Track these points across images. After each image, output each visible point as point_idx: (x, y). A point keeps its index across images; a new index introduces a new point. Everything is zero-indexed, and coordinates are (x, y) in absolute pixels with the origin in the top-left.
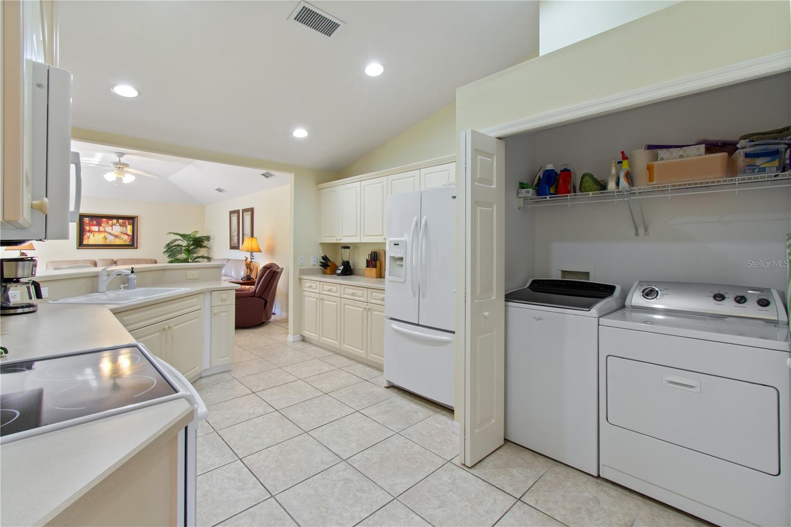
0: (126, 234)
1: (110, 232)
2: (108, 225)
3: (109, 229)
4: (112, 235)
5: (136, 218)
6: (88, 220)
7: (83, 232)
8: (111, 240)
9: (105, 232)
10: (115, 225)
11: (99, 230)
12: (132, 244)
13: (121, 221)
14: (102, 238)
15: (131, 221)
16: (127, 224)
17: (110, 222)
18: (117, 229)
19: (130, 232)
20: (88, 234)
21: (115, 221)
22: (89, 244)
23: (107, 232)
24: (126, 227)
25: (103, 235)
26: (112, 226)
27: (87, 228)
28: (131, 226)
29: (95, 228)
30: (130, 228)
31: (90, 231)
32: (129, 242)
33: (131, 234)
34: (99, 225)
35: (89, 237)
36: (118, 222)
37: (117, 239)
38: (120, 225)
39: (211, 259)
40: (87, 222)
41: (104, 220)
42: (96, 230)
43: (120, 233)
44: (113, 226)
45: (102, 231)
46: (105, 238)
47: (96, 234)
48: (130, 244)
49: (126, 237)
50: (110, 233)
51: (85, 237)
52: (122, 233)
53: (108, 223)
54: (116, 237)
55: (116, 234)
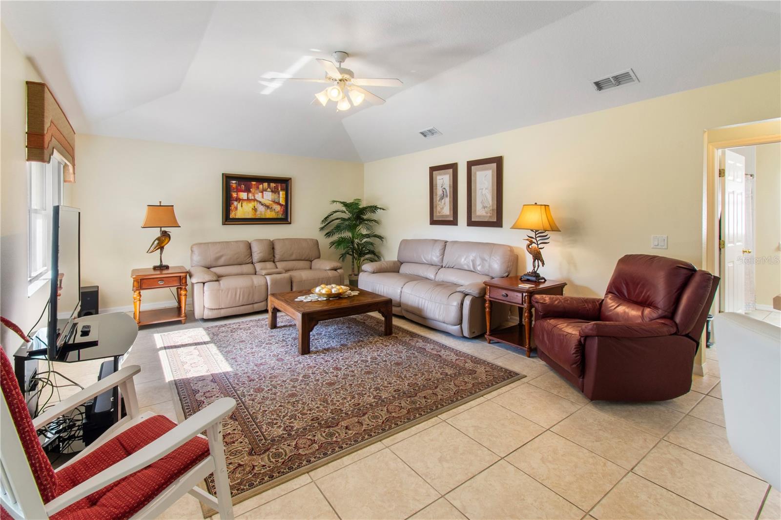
0: (278, 203)
1: (261, 201)
2: (257, 191)
3: (259, 196)
4: (262, 205)
5: (290, 181)
6: (236, 183)
7: (230, 200)
8: (261, 212)
9: (255, 200)
10: (266, 190)
11: (248, 198)
12: (285, 218)
13: (273, 185)
14: (251, 209)
15: (284, 185)
16: (280, 189)
17: (261, 186)
18: (268, 197)
19: (282, 201)
20: (235, 203)
21: (266, 185)
22: (237, 217)
23: (257, 201)
24: (279, 194)
25: (251, 205)
26: (262, 192)
27: (234, 195)
28: (284, 193)
29: (243, 195)
30: (282, 194)
31: (238, 200)
32: (282, 214)
33: (284, 204)
34: (248, 190)
35: (236, 208)
36: (269, 186)
37: (269, 210)
38: (272, 191)
39: (383, 238)
40: (234, 186)
41: (254, 183)
42: (244, 198)
43: (271, 203)
44: (264, 192)
45: (252, 199)
46: (255, 209)
47: (245, 204)
48: (283, 217)
49: (278, 208)
50: (260, 202)
51: (232, 208)
52: (274, 202)
53: (258, 188)
54: (267, 207)
55: (268, 202)
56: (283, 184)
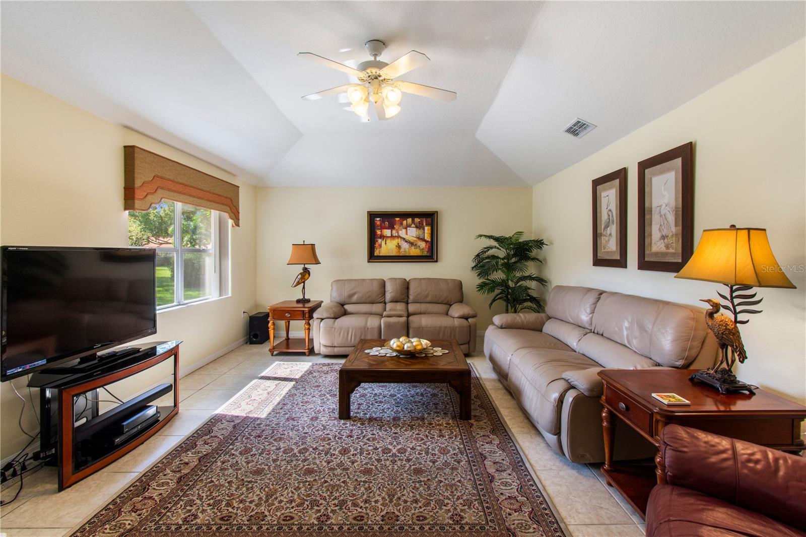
0: (423, 240)
1: (405, 237)
2: (401, 227)
3: (402, 233)
4: (406, 242)
5: (436, 214)
6: (380, 220)
7: (374, 238)
8: (405, 249)
9: (399, 237)
10: (410, 226)
11: (391, 235)
12: (431, 255)
13: (417, 220)
14: (394, 247)
15: (429, 220)
16: (424, 224)
17: (405, 222)
18: (412, 233)
19: (427, 237)
20: (380, 240)
21: (410, 220)
22: (381, 255)
23: (401, 237)
24: (424, 230)
25: (395, 242)
26: (406, 228)
27: (379, 232)
28: (430, 228)
29: (387, 232)
30: (427, 229)
31: (382, 237)
32: (428, 252)
33: (430, 240)
34: (391, 227)
35: (380, 246)
36: (413, 221)
37: (413, 248)
38: (417, 227)
39: (545, 282)
40: (378, 223)
41: (397, 219)
42: (388, 236)
43: (415, 239)
44: (408, 228)
45: (396, 236)
46: (399, 247)
47: (388, 241)
48: (428, 255)
49: (423, 245)
50: (404, 239)
51: (377, 245)
52: (418, 238)
53: (402, 224)
54: (412, 244)
55: (411, 239)
56: (429, 218)
